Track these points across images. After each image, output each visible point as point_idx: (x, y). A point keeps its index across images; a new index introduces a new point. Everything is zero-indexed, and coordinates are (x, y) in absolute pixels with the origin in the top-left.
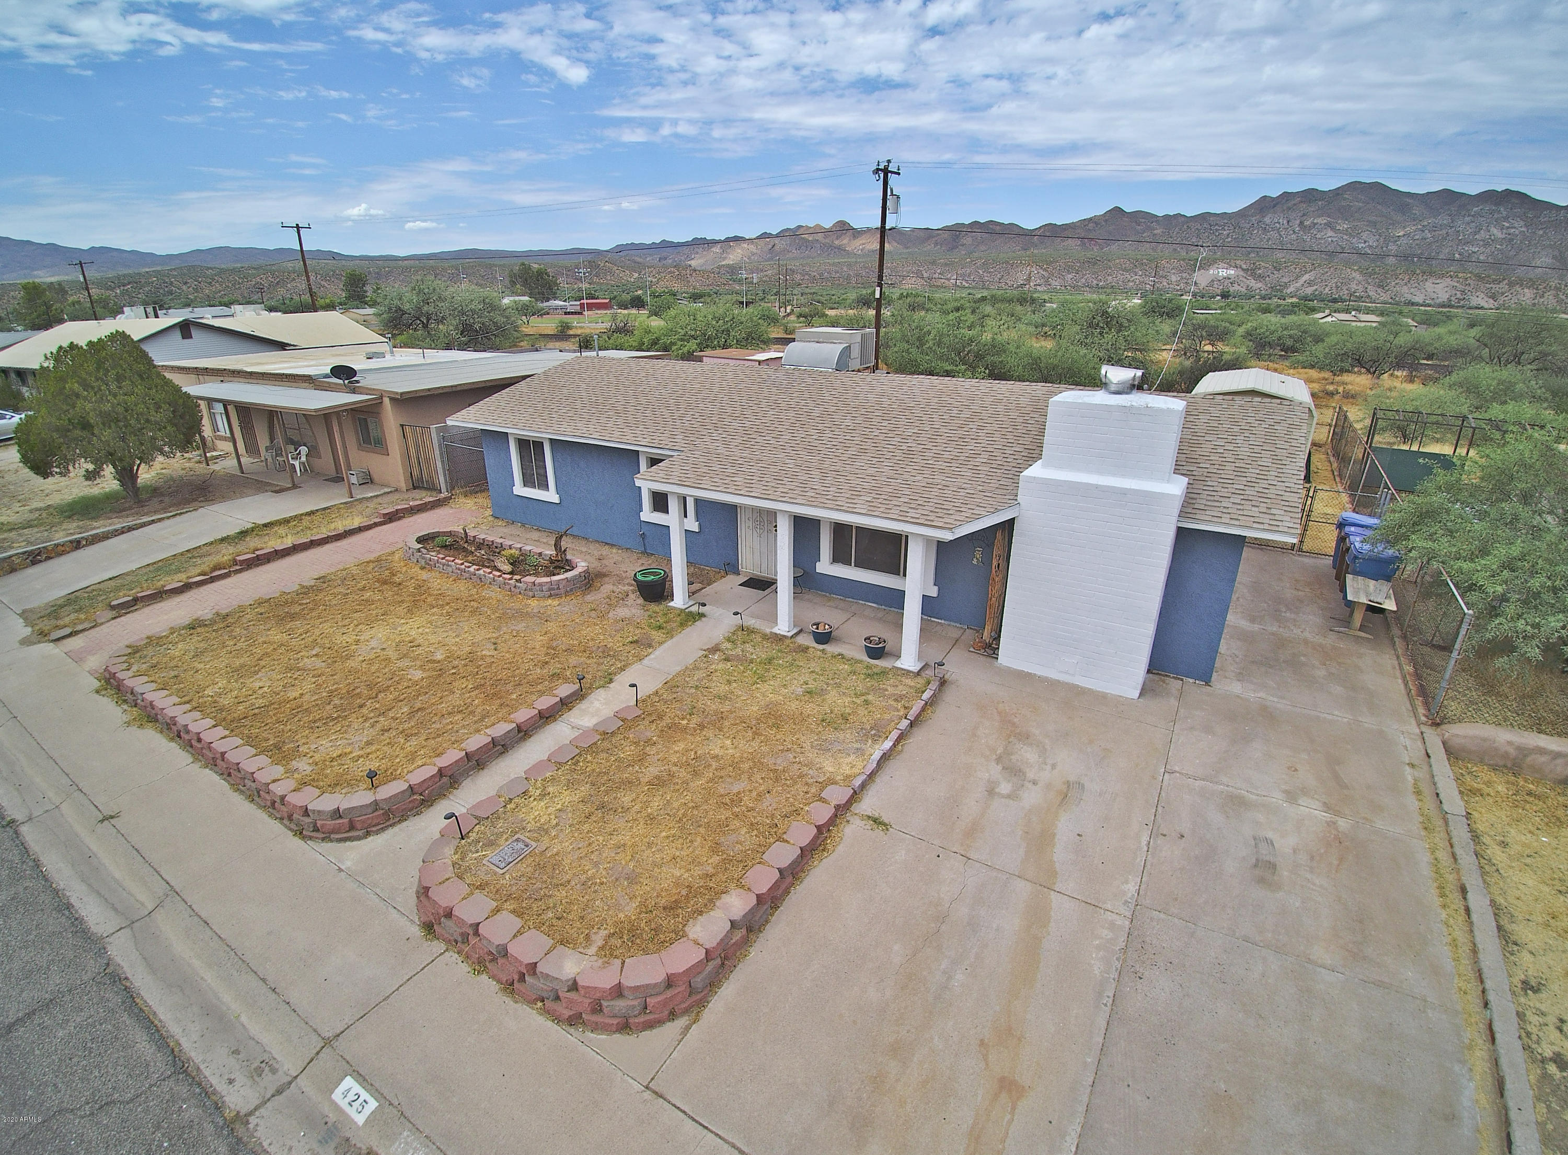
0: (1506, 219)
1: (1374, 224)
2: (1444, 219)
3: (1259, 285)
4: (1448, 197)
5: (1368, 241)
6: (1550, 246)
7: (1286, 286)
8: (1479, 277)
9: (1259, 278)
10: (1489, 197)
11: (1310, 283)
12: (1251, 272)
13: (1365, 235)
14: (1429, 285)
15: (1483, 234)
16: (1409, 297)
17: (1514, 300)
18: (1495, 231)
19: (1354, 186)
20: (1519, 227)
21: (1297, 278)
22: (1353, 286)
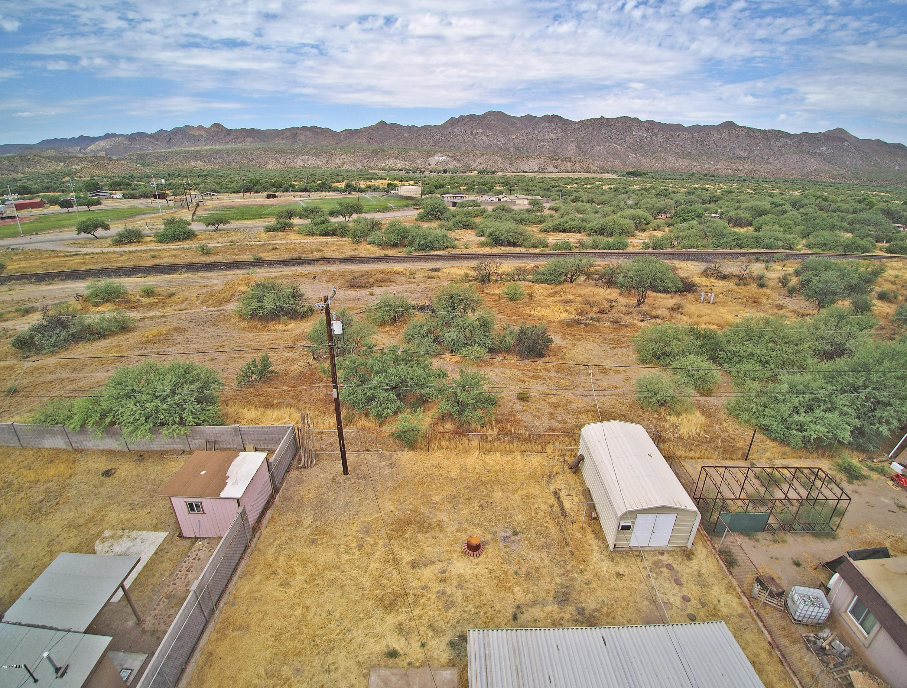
0: (555, 129)
1: (502, 132)
2: (530, 130)
3: (459, 165)
4: (530, 119)
5: (501, 141)
6: (574, 141)
7: (471, 165)
8: (549, 158)
9: (458, 161)
10: (546, 118)
11: (481, 163)
12: (454, 158)
13: (499, 138)
14: (530, 162)
15: (547, 137)
16: (523, 169)
17: (564, 168)
18: (551, 135)
19: (491, 113)
20: (560, 133)
21: (475, 161)
22: (500, 164)
